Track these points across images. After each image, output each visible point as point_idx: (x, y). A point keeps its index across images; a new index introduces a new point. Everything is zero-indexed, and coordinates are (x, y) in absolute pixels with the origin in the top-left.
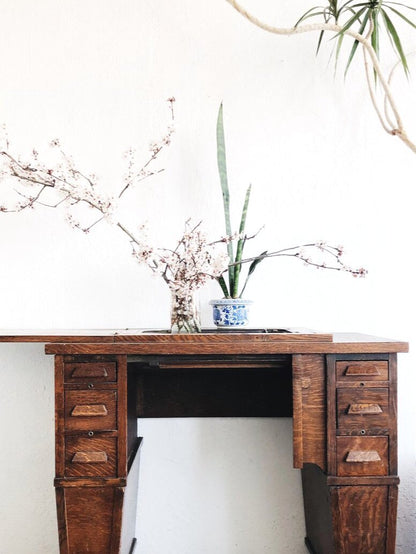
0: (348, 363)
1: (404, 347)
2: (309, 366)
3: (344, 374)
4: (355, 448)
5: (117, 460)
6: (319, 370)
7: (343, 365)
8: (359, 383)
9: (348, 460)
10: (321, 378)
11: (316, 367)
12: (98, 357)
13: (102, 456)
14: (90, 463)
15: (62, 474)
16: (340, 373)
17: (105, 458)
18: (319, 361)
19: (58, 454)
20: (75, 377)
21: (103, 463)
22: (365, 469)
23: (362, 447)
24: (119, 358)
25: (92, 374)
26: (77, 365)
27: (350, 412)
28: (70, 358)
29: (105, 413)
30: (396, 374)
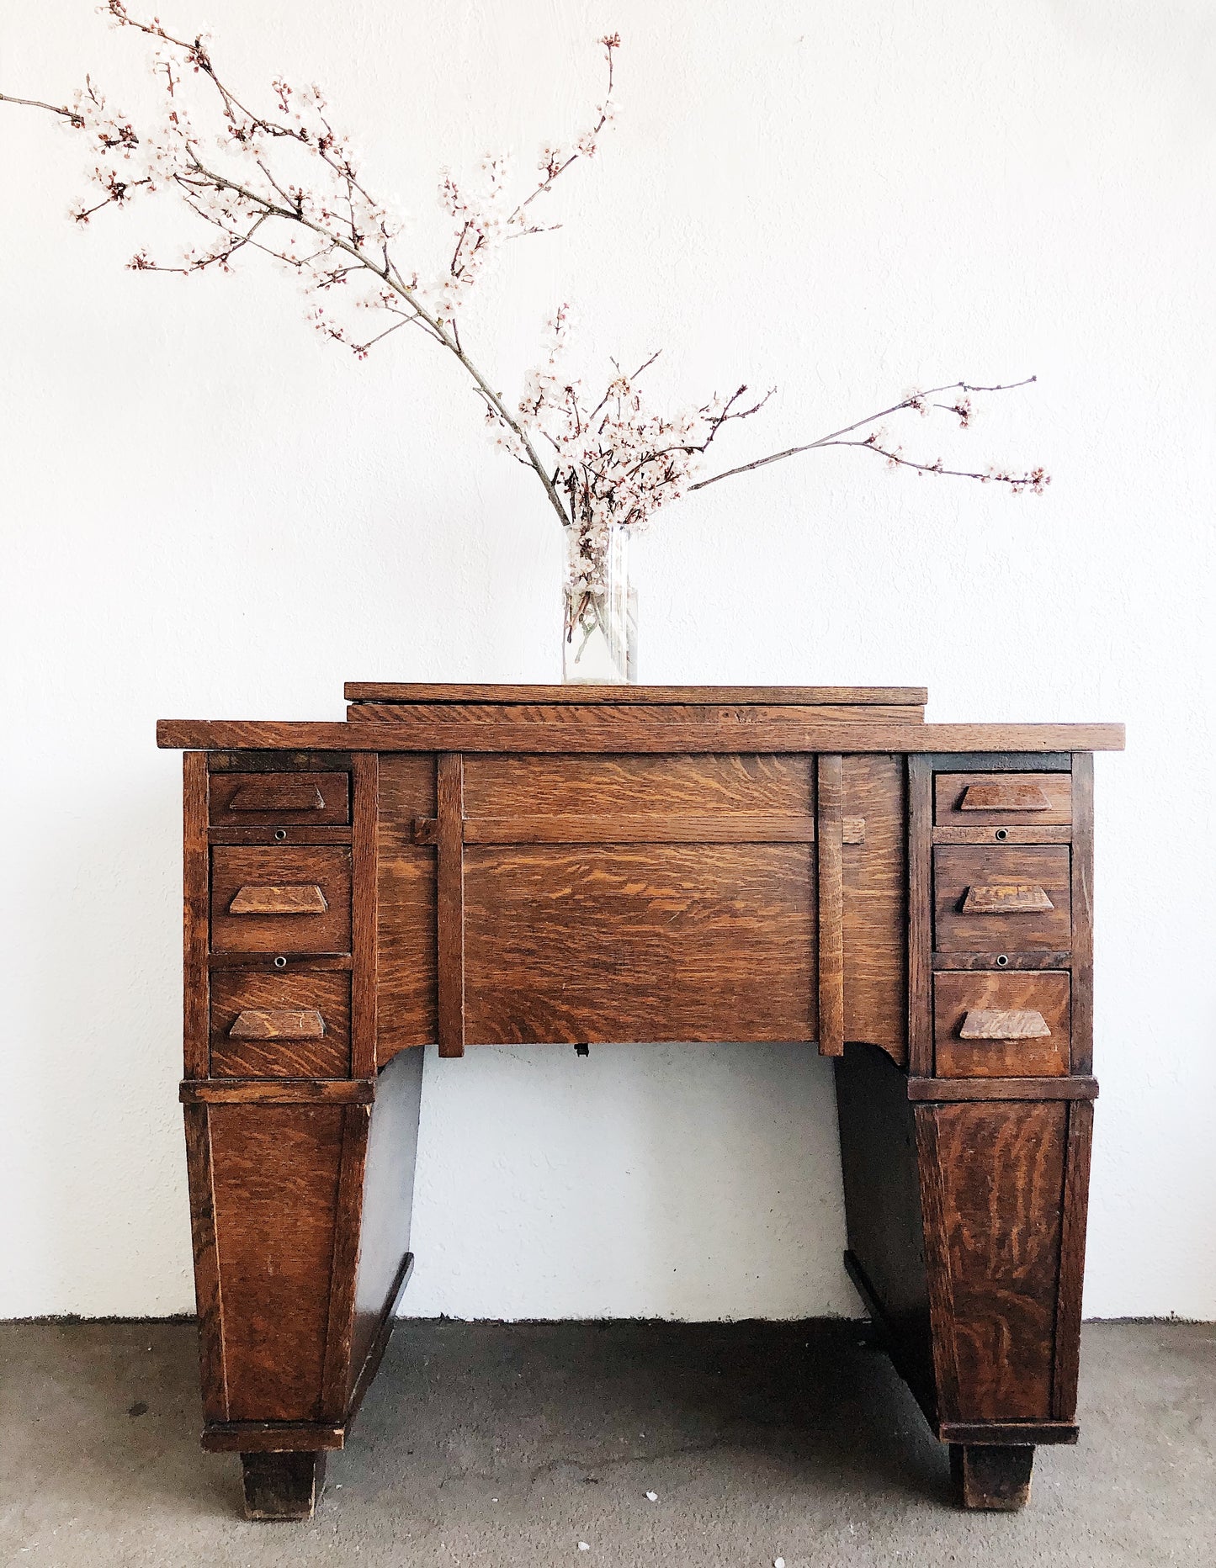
0: (968, 779)
1: (1112, 736)
2: (862, 787)
3: (957, 807)
4: (983, 1002)
5: (349, 1030)
6: (889, 795)
7: (951, 785)
8: (993, 831)
9: (964, 1034)
10: (893, 819)
11: (883, 787)
12: (302, 758)
13: (310, 1023)
14: (278, 1040)
15: (203, 1068)
16: (944, 803)
17: (318, 1028)
18: (888, 771)
19: (192, 1016)
20: (239, 811)
21: (313, 1039)
22: (1008, 1061)
23: (1004, 1000)
24: (359, 760)
25: (283, 802)
26: (245, 778)
27: (968, 905)
28: (224, 761)
29: (320, 908)
30: (1091, 809)
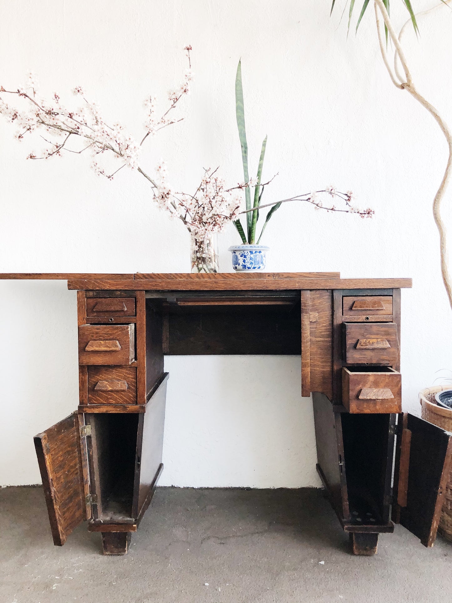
0: (355, 299)
1: (408, 283)
2: (317, 302)
3: (351, 309)
4: (368, 385)
5: (137, 388)
6: (327, 304)
7: (348, 301)
8: (364, 317)
9: (360, 397)
10: (328, 313)
11: (324, 301)
12: (119, 293)
13: (122, 385)
14: (111, 391)
15: (86, 401)
16: (346, 307)
17: (125, 387)
18: (327, 295)
19: (82, 383)
20: (97, 312)
21: (123, 391)
22: (377, 407)
23: (376, 384)
24: (138, 293)
25: (112, 309)
26: (99, 300)
27: (358, 346)
28: (91, 294)
29: (117, 349)
30: (400, 309)
